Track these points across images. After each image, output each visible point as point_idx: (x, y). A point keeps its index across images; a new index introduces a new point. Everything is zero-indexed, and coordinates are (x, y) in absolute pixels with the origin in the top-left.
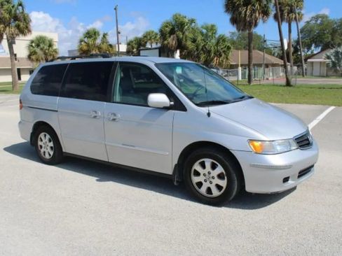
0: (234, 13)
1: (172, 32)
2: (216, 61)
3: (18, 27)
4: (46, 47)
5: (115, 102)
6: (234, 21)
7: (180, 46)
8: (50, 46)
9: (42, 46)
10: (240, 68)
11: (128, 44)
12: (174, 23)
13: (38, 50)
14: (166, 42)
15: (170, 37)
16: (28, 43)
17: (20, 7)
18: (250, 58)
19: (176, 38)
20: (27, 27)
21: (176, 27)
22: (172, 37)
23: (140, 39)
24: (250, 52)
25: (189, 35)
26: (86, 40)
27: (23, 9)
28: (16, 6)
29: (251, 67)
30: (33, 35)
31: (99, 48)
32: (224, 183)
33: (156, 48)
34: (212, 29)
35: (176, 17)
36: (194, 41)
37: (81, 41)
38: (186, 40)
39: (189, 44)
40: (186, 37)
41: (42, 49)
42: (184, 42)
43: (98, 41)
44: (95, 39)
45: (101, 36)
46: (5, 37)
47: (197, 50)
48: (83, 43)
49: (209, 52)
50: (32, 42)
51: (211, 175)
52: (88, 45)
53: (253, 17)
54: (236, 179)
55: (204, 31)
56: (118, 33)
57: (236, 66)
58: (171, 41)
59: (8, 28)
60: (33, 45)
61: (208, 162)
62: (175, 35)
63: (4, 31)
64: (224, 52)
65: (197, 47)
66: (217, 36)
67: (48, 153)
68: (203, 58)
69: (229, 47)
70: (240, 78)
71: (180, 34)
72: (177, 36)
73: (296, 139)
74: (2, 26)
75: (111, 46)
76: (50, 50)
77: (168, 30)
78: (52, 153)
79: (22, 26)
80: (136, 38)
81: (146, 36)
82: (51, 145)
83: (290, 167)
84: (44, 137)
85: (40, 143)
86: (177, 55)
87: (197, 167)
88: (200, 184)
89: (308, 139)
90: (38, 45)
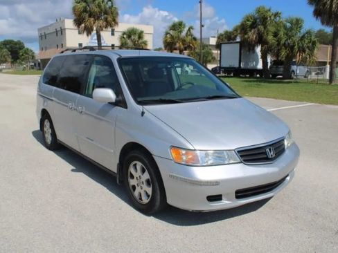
1: (254, 26)
2: (298, 58)
3: (106, 20)
4: (137, 37)
6: (317, 13)
7: (261, 40)
8: (140, 37)
9: (133, 37)
10: (328, 66)
11: (219, 38)
12: (256, 16)
13: (129, 42)
14: (246, 36)
15: (251, 31)
16: (120, 34)
17: (110, 3)
18: (333, 55)
19: (256, 32)
20: (114, 20)
21: (258, 20)
22: (253, 31)
23: (230, 33)
24: (334, 48)
25: (272, 29)
26: (171, 32)
29: (335, 65)
30: (122, 27)
31: (184, 41)
33: (237, 42)
34: (297, 23)
35: (258, 11)
36: (276, 35)
37: (167, 33)
38: (267, 34)
39: (270, 38)
40: (267, 31)
41: (132, 41)
42: (265, 37)
43: (184, 33)
44: (181, 32)
45: (186, 29)
46: (95, 28)
47: (278, 45)
48: (168, 35)
49: (292, 48)
50: (124, 33)
54: (158, 188)
55: (288, 25)
56: (202, 26)
57: (324, 64)
58: (252, 35)
59: (97, 21)
60: (125, 36)
62: (256, 29)
63: (94, 23)
64: (308, 47)
65: (279, 41)
66: (303, 31)
67: (49, 139)
68: (283, 53)
69: (314, 43)
70: (328, 77)
71: (261, 28)
72: (258, 30)
73: (238, 152)
74: (92, 19)
75: (195, 39)
76: (140, 41)
77: (249, 23)
78: (50, 139)
79: (109, 19)
80: (226, 33)
81: (236, 30)
82: (50, 131)
83: (217, 183)
84: (47, 124)
85: (45, 129)
86: (258, 49)
87: (132, 170)
88: (134, 187)
89: (265, 153)
90: (129, 37)
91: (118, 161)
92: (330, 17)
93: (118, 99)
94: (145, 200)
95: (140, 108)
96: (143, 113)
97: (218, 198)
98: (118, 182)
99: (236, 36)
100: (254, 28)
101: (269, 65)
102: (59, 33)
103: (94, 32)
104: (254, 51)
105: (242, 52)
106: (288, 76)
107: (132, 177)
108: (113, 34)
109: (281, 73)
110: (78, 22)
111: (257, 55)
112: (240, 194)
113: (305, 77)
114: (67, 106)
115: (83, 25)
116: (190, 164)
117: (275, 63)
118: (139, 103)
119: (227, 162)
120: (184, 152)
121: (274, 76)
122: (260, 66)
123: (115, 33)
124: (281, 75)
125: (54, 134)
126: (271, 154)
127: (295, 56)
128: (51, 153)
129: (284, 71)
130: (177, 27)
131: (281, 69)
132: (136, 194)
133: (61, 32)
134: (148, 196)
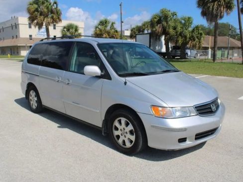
0: (204, 8)
1: (159, 22)
2: (190, 44)
3: (52, 17)
4: (74, 30)
5: (70, 71)
6: (204, 14)
7: (165, 32)
8: (76, 30)
9: (71, 30)
10: (210, 49)
11: (132, 30)
12: (161, 15)
13: (68, 33)
14: (154, 29)
15: (157, 25)
16: (62, 28)
17: (55, 5)
18: (215, 42)
19: (161, 27)
20: (59, 18)
21: (162, 18)
22: (159, 26)
23: (140, 27)
24: (215, 38)
25: (171, 23)
26: (100, 27)
27: (57, 6)
28: (52, 4)
29: (216, 49)
30: (64, 23)
31: (108, 33)
32: (133, 138)
33: (147, 34)
34: (188, 21)
35: (162, 11)
36: (175, 28)
37: (96, 27)
38: (169, 28)
39: (171, 31)
40: (169, 26)
41: (70, 33)
42: (167, 30)
43: (108, 28)
44: (106, 26)
45: (110, 24)
46: (44, 24)
47: (176, 35)
48: (97, 29)
49: (186, 37)
50: (64, 28)
51: (125, 131)
52: (101, 31)
53: (219, 11)
54: (141, 135)
55: (183, 22)
56: (122, 22)
57: (206, 48)
58: (158, 28)
59: (46, 19)
60: (65, 30)
61: (123, 120)
62: (161, 25)
63: (43, 20)
64: (197, 37)
65: (177, 32)
66: (193, 26)
67: (34, 105)
68: (180, 41)
69: (201, 34)
70: (210, 56)
71: (165, 23)
72: (163, 25)
73: (196, 107)
74: (42, 17)
75: (117, 31)
76: (77, 33)
77: (156, 20)
78: (36, 105)
79: (55, 17)
80: (137, 27)
81: (144, 25)
82: (36, 99)
83: (185, 130)
84: (33, 94)
85: (30, 98)
86: (163, 38)
87: (116, 123)
88: (118, 137)
89: (210, 108)
90: (68, 30)
91: (103, 118)
92: (212, 17)
93: (103, 73)
95: (123, 79)
96: (125, 83)
98: (103, 134)
99: (144, 29)
100: (160, 23)
101: (170, 49)
102: (14, 28)
103: (44, 27)
104: (160, 40)
105: (151, 40)
106: (184, 56)
107: (117, 129)
109: (179, 55)
110: (32, 19)
111: (162, 43)
112: (199, 136)
113: (195, 57)
115: (36, 21)
117: (175, 48)
119: (188, 115)
121: (174, 57)
122: (164, 50)
123: (56, 27)
124: (179, 56)
125: (39, 101)
126: (214, 108)
127: (187, 43)
129: (181, 54)
130: (104, 23)
131: (179, 52)
132: (120, 141)
133: (16, 26)
134: (131, 142)
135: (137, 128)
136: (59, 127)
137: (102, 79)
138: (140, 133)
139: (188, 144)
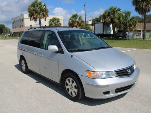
0: (136, 6)
1: (109, 15)
2: (129, 29)
3: (43, 14)
6: (137, 9)
7: (112, 21)
8: (58, 21)
9: (55, 21)
10: (142, 32)
11: (93, 21)
12: (110, 11)
13: (53, 24)
14: (106, 20)
15: (107, 17)
16: (49, 20)
17: (44, 7)
18: (144, 27)
19: (110, 18)
20: (47, 14)
21: (111, 13)
22: (108, 17)
23: (98, 19)
24: (145, 24)
25: (117, 16)
29: (145, 31)
30: (50, 17)
32: (76, 91)
33: (102, 23)
34: (128, 14)
35: (111, 9)
36: (119, 19)
38: (115, 19)
40: (115, 17)
41: (54, 23)
42: (114, 20)
43: (77, 20)
44: (76, 18)
45: (78, 18)
46: (38, 18)
47: (120, 23)
48: (71, 20)
49: (126, 24)
50: (51, 20)
51: (72, 86)
53: (147, 7)
54: (80, 89)
55: (124, 15)
56: (86, 16)
57: (140, 31)
58: (108, 19)
60: (51, 21)
61: (71, 79)
63: (38, 16)
64: (133, 24)
65: (120, 22)
66: (131, 17)
68: (122, 27)
69: (136, 22)
70: (142, 37)
72: (111, 17)
73: (116, 72)
74: (37, 14)
75: (83, 22)
76: (58, 23)
77: (107, 14)
78: (25, 69)
79: (44, 14)
80: (96, 18)
81: (100, 17)
82: (25, 65)
83: (108, 86)
84: (23, 62)
85: (22, 64)
86: (111, 26)
87: (67, 81)
88: (68, 90)
89: (127, 72)
90: (53, 21)
91: (60, 78)
92: (142, 11)
93: (59, 50)
94: (74, 95)
95: (71, 54)
96: (72, 56)
97: (108, 93)
98: (60, 87)
99: (100, 20)
101: (116, 32)
102: (21, 21)
103: (38, 19)
104: (109, 26)
105: (104, 27)
106: (125, 37)
107: (67, 85)
108: (45, 20)
109: (122, 36)
110: (31, 15)
111: (111, 28)
112: (118, 90)
113: (132, 37)
114: (34, 54)
115: (33, 17)
116: (95, 78)
117: (118, 31)
118: (70, 51)
119: (111, 77)
120: (92, 73)
121: (118, 37)
122: (112, 33)
123: (46, 20)
124: (121, 36)
125: (26, 66)
126: (129, 72)
127: (127, 28)
128: (25, 75)
129: (123, 35)
130: (75, 16)
131: (121, 34)
132: (69, 92)
133: (22, 20)
134: (76, 93)
135: (79, 84)
136: (36, 82)
137: (59, 54)
138: (80, 88)
139: (111, 95)
